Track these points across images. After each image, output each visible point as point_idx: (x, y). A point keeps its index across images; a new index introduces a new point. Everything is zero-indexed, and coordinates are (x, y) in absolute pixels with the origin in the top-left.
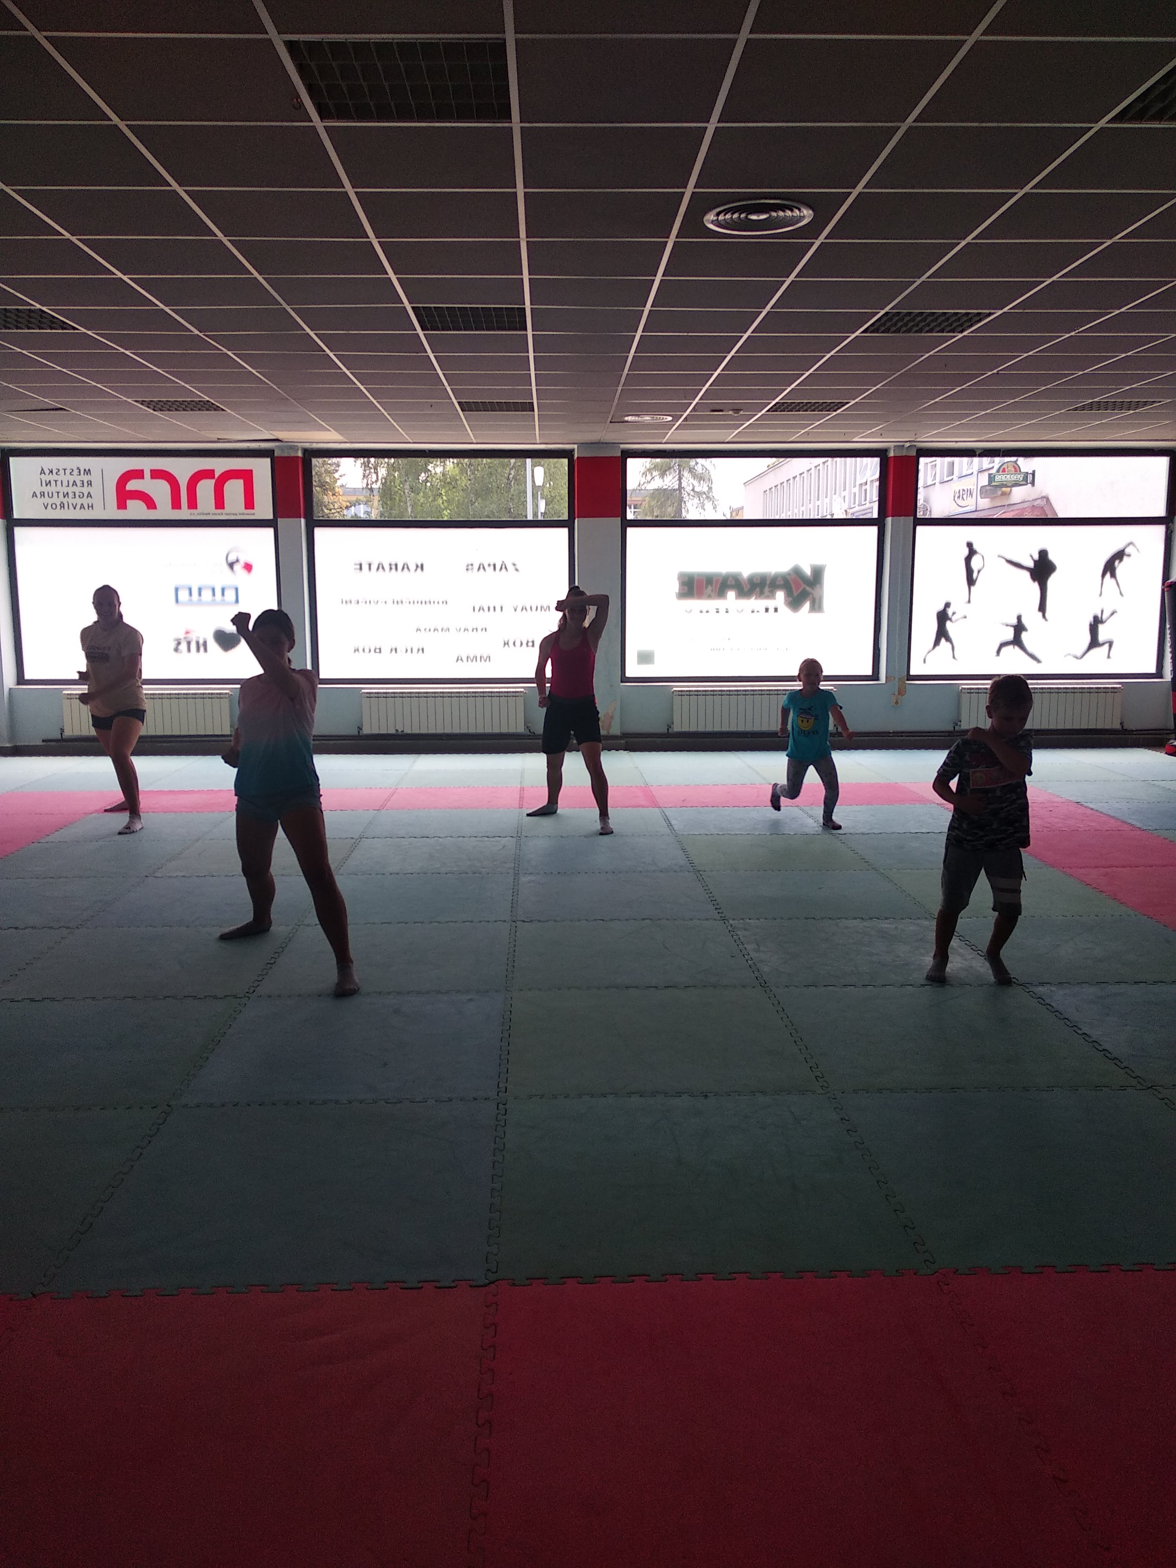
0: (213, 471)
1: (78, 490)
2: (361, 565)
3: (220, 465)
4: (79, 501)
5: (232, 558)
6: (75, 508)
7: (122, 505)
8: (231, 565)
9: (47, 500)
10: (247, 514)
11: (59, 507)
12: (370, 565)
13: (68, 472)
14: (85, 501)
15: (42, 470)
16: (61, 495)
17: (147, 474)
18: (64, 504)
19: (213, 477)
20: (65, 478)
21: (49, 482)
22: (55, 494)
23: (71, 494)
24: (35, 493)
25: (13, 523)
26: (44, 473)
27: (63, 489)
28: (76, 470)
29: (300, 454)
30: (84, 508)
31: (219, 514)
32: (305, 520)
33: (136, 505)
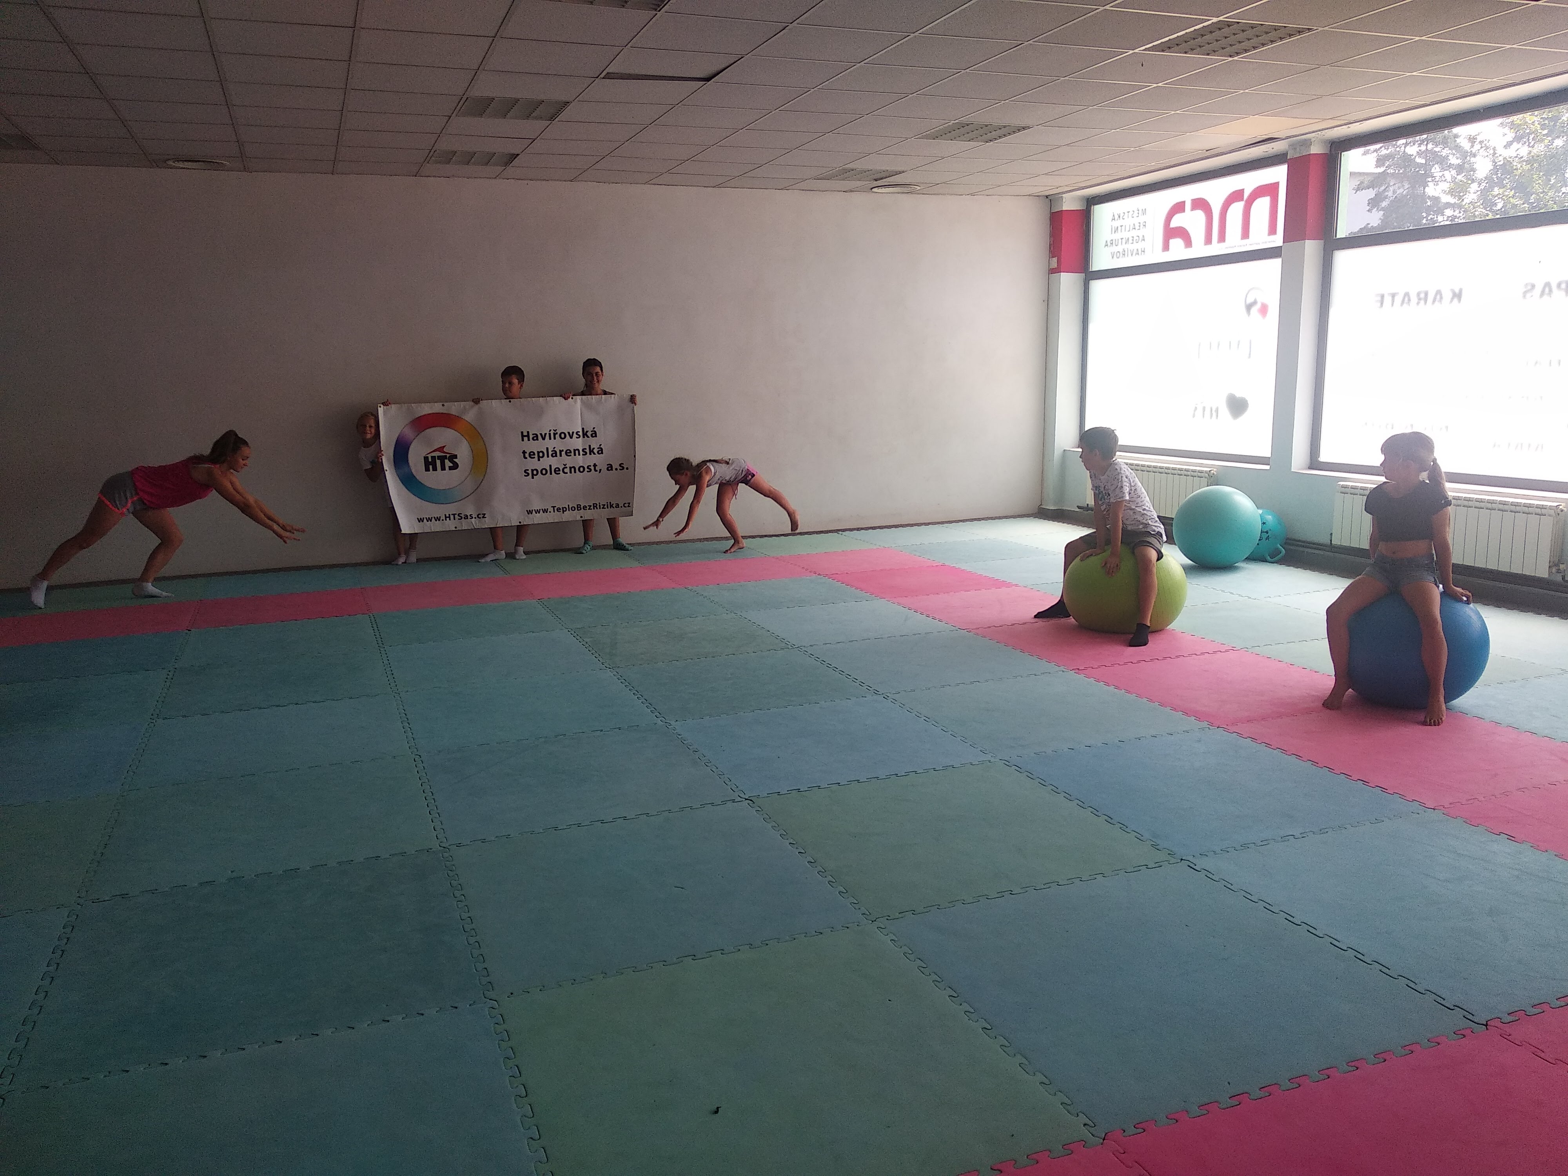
0: (1242, 191)
1: (1134, 233)
2: (1382, 296)
3: (1249, 181)
4: (1135, 246)
5: (1250, 300)
6: (1132, 255)
7: (1166, 247)
8: (1249, 307)
9: (1114, 249)
10: (1270, 242)
11: (1121, 255)
12: (1393, 296)
13: (1130, 214)
14: (1140, 246)
15: (1114, 215)
16: (1124, 241)
17: (1188, 206)
18: (1124, 251)
19: (1242, 200)
20: (1128, 222)
21: (1117, 227)
22: (1120, 241)
23: (1131, 239)
24: (1106, 242)
25: (1090, 275)
26: (1114, 219)
27: (1125, 235)
28: (1136, 212)
29: (1315, 149)
30: (1138, 254)
31: (1244, 245)
32: (1322, 241)
33: (1176, 244)
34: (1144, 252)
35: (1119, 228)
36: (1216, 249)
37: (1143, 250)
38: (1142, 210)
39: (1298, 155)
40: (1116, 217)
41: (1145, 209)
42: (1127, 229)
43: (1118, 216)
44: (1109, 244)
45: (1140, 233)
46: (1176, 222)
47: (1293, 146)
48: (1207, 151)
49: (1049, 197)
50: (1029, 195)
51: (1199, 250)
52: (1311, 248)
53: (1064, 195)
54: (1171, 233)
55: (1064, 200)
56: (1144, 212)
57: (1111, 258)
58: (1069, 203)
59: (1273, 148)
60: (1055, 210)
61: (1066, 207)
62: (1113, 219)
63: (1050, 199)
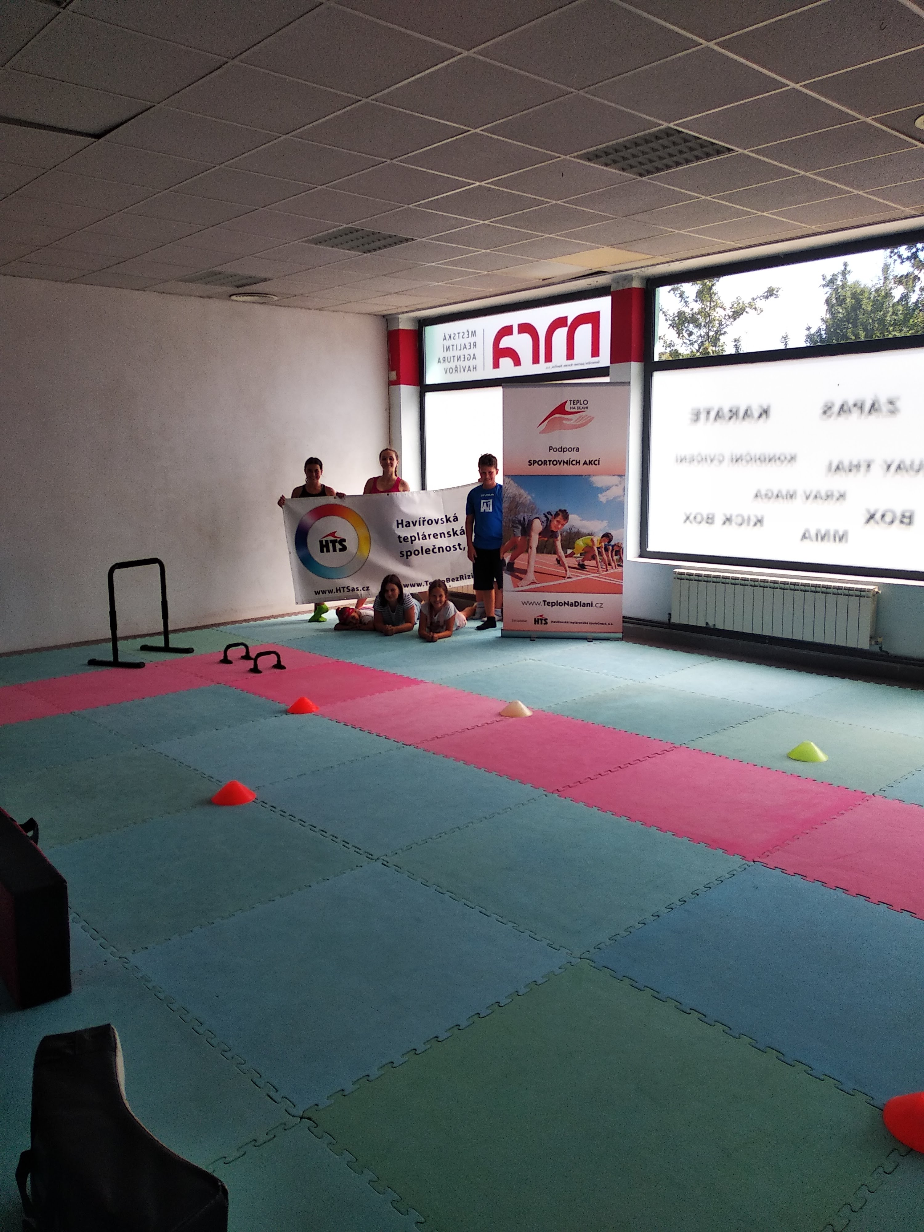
0: (566, 318)
1: (466, 352)
3: (573, 310)
4: (467, 363)
6: (464, 371)
7: (496, 365)
9: (446, 364)
10: (593, 363)
11: (454, 371)
12: (708, 413)
13: (461, 335)
14: (472, 363)
15: (445, 336)
16: (456, 359)
17: (515, 329)
18: (457, 368)
19: (566, 326)
20: (459, 342)
21: (449, 347)
22: (452, 358)
23: (462, 357)
24: (439, 359)
25: (424, 389)
26: (446, 339)
27: (457, 353)
28: (466, 333)
29: (636, 284)
30: (470, 370)
31: (570, 365)
32: (642, 364)
33: (506, 362)
34: (476, 368)
35: (451, 347)
36: (543, 368)
37: (475, 367)
38: (472, 332)
39: (621, 288)
40: (447, 337)
41: (475, 331)
42: (459, 348)
43: (449, 337)
44: (442, 361)
45: (472, 352)
46: (505, 343)
47: (616, 281)
48: (543, 280)
49: (386, 317)
50: (369, 314)
51: (527, 368)
52: (635, 368)
53: (400, 316)
54: (499, 353)
55: (400, 320)
56: (474, 333)
57: (445, 373)
58: (404, 324)
59: (597, 282)
60: (390, 329)
61: (402, 327)
62: (444, 339)
63: (387, 319)
